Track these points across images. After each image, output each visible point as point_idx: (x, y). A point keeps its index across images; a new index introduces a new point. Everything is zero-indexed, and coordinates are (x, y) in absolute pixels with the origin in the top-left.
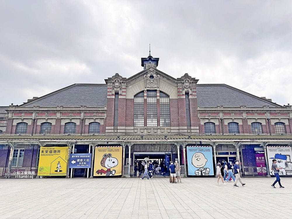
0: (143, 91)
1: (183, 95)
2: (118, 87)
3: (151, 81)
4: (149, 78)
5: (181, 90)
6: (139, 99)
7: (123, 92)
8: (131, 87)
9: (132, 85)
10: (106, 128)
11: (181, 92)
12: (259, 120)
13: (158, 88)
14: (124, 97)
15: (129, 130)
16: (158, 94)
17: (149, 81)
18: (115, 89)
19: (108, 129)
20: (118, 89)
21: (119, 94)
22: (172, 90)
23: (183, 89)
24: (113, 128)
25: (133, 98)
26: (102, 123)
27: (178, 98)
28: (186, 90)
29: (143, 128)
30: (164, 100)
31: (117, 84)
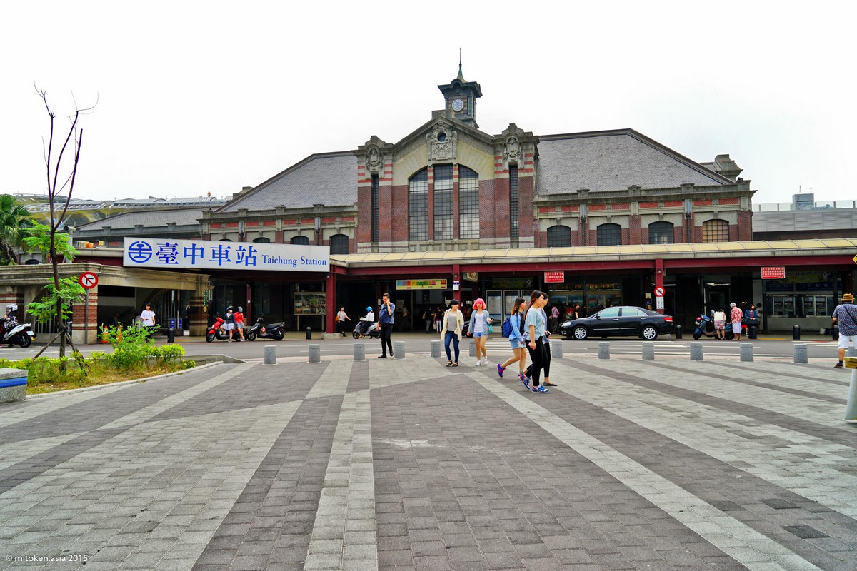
0: (425, 169)
1: (505, 171)
2: (375, 163)
3: (440, 145)
4: (436, 139)
5: (501, 161)
6: (419, 185)
7: (386, 173)
8: (401, 160)
9: (403, 156)
10: (359, 246)
11: (501, 165)
12: (668, 216)
13: (455, 158)
14: (389, 183)
15: (399, 247)
16: (456, 173)
17: (436, 146)
18: (372, 169)
19: (361, 248)
20: (377, 168)
21: (379, 177)
22: (484, 162)
23: (506, 159)
24: (369, 244)
25: (406, 183)
26: (351, 236)
27: (496, 178)
28: (510, 159)
29: (425, 242)
30: (468, 184)
31: (374, 158)
